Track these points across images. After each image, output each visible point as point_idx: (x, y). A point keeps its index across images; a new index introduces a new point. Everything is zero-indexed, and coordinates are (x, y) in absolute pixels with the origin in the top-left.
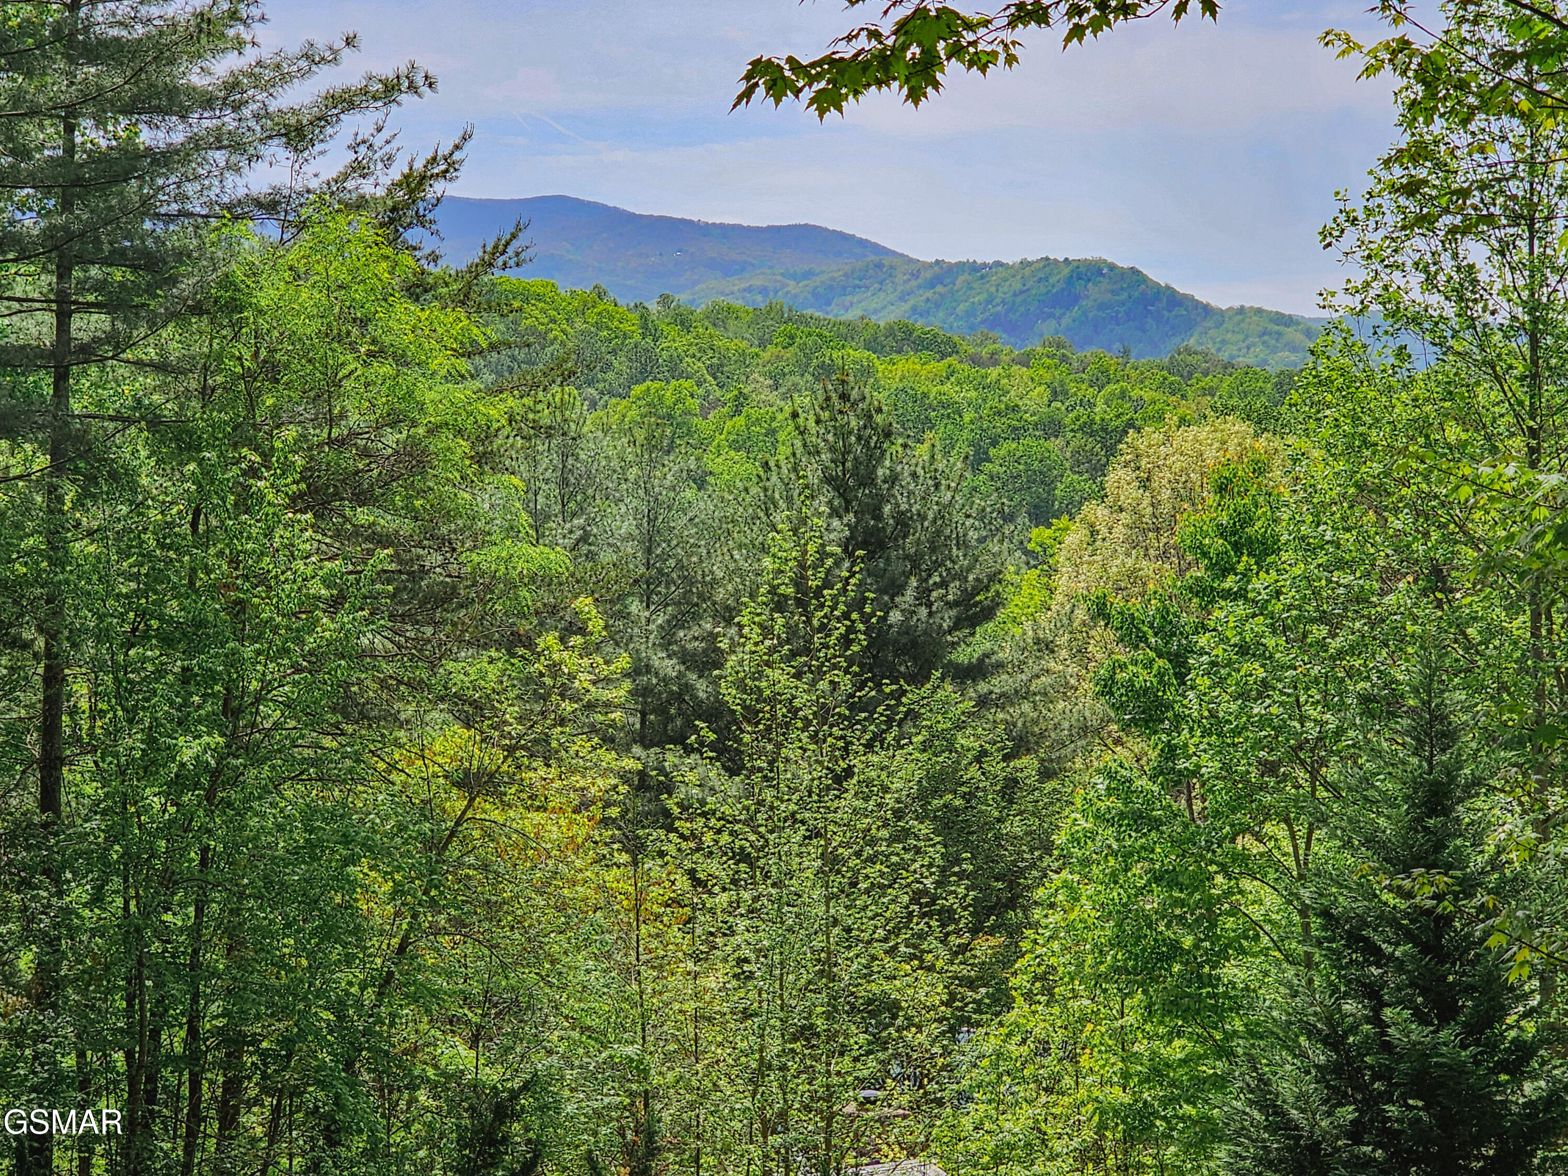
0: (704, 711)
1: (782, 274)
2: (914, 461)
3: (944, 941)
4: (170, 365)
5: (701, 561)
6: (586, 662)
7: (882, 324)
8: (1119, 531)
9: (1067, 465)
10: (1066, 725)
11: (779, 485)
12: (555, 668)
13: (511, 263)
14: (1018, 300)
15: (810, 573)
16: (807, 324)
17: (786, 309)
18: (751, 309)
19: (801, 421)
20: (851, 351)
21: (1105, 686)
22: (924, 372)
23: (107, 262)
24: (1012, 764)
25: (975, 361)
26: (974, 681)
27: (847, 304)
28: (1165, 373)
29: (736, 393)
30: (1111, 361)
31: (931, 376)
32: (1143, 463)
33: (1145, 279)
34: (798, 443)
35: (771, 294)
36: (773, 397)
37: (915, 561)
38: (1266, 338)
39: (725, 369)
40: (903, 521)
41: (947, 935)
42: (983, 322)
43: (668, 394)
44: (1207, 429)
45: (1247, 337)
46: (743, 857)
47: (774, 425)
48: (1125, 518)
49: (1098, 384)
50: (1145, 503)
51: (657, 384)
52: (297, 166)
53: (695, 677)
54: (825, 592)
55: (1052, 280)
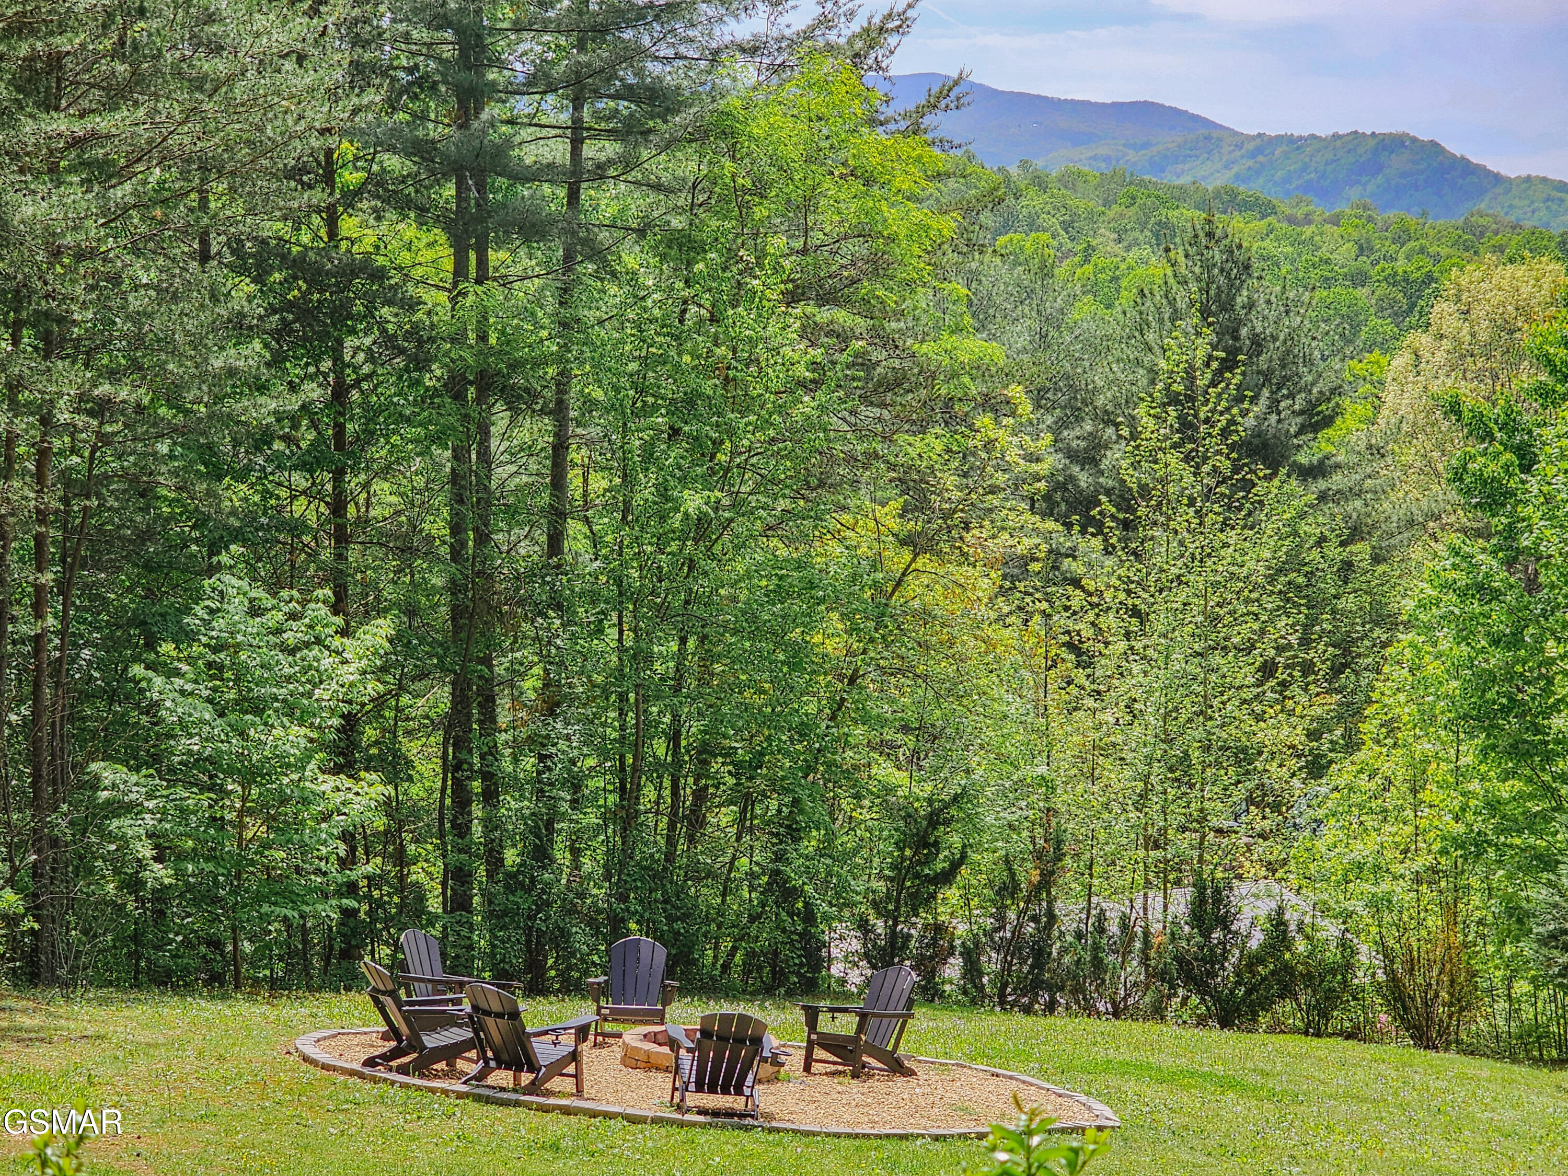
0: (1085, 499)
1: (1124, 145)
2: (1268, 291)
3: (1306, 690)
4: (662, 185)
5: (1085, 372)
6: (1015, 440)
7: (1210, 189)
8: (1440, 356)
9: (1372, 310)
10: (1395, 518)
11: (1152, 309)
12: (989, 445)
13: (952, 106)
14: (1329, 168)
15: (1198, 373)
16: (1146, 188)
17: (1127, 175)
18: (1098, 174)
19: (1172, 254)
20: (1185, 211)
21: (1456, 474)
22: (1247, 230)
23: (616, 97)
24: (1348, 549)
25: (1291, 220)
26: (1314, 478)
27: (1178, 170)
28: (1460, 232)
29: (1085, 245)
30: (1412, 221)
31: (1253, 233)
32: (1464, 297)
33: (1443, 150)
34: (1169, 272)
35: (1114, 162)
36: (1118, 249)
37: (1267, 375)
38: (1549, 203)
39: (1076, 225)
40: (1258, 343)
41: (1307, 684)
42: (1297, 188)
43: (1028, 245)
44: (1524, 267)
45: (1533, 202)
46: (1135, 612)
47: (1117, 273)
48: (1446, 344)
49: (1399, 241)
50: (1465, 331)
51: (1018, 236)
52: (772, 18)
53: (1078, 469)
54: (1210, 390)
55: (1361, 151)
